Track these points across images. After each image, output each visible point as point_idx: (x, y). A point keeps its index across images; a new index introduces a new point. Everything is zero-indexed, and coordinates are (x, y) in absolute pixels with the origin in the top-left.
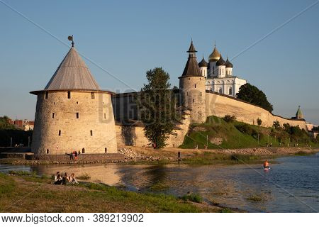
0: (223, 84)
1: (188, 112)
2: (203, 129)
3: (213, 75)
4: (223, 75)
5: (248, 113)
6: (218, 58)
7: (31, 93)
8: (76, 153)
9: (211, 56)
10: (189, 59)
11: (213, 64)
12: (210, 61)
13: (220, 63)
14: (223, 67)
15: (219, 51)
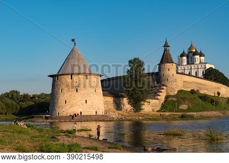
0: (198, 68)
1: (164, 87)
2: (174, 99)
3: (191, 62)
4: (197, 62)
5: (211, 88)
6: (194, 51)
7: (49, 76)
8: (75, 115)
9: (189, 49)
10: (164, 51)
11: (191, 55)
12: (188, 53)
13: (195, 54)
14: (197, 57)
15: (194, 45)
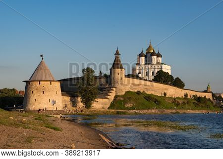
0: (155, 69)
1: (114, 89)
3: (148, 62)
4: (155, 62)
5: (158, 89)
6: (152, 51)
7: (23, 81)
9: (147, 49)
10: (115, 59)
11: (149, 55)
12: (147, 53)
13: (153, 54)
14: (155, 57)
15: (153, 46)
